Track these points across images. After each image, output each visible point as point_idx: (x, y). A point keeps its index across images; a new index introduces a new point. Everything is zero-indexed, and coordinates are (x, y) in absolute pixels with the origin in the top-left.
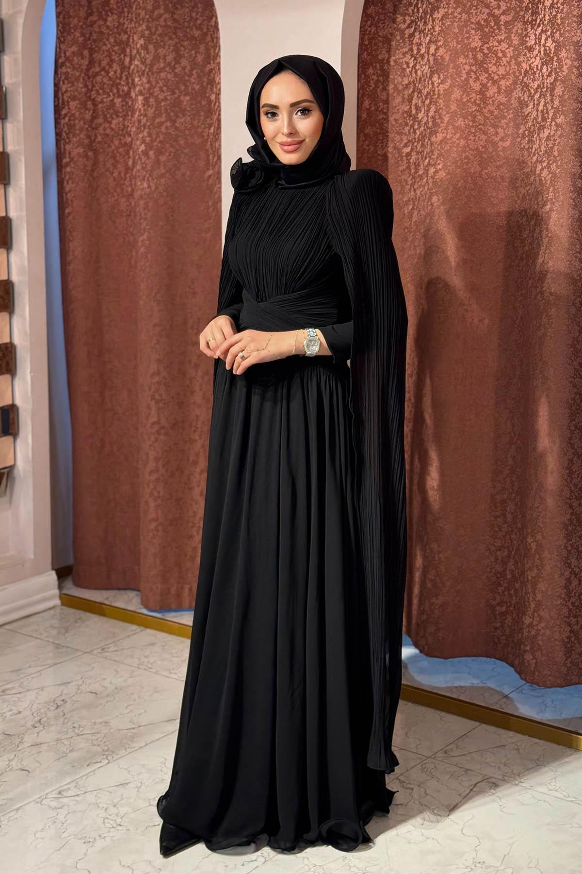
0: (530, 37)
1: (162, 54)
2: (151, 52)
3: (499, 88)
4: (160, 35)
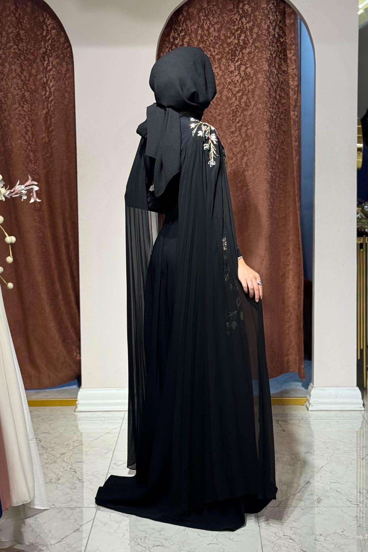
0: (231, 66)
1: (14, 68)
2: (7, 67)
4: (12, 58)
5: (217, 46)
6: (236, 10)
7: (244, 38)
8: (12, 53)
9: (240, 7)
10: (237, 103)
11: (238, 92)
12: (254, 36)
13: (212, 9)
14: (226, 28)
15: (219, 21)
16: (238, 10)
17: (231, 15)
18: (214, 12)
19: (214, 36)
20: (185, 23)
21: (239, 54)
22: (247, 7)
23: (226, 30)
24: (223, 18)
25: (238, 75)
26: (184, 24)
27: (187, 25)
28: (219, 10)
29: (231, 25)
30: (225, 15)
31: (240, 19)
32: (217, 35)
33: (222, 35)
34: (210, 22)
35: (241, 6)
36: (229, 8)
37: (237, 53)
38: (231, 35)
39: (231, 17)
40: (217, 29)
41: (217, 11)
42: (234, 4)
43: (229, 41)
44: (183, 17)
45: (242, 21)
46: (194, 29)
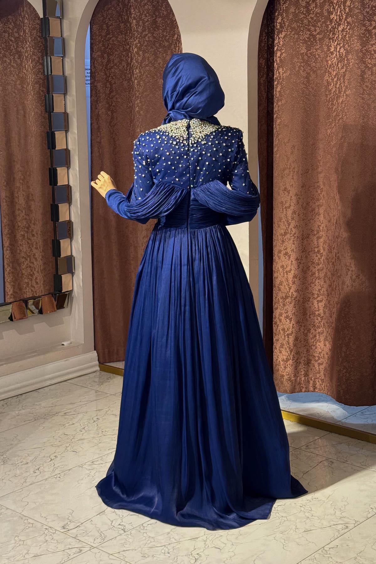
0: (331, 47)
1: (147, 56)
2: (141, 56)
8: (146, 41)
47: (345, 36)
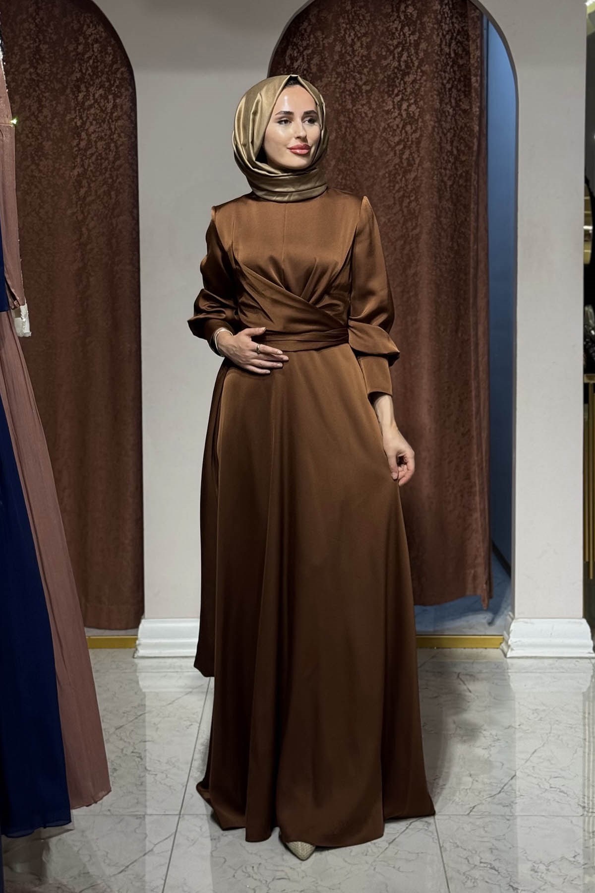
0: (386, 103)
3: (364, 141)
5: (366, 70)
6: (396, 14)
7: (406, 58)
8: (27, 79)
9: (401, 10)
10: (397, 160)
11: (398, 143)
12: (420, 55)
13: (358, 12)
14: (381, 42)
15: (370, 31)
16: (399, 14)
17: (388, 23)
18: (361, 18)
19: (360, 54)
20: (313, 34)
21: (400, 84)
22: (410, 9)
23: (379, 46)
24: (375, 26)
25: (399, 117)
26: (312, 36)
27: (316, 38)
28: (369, 14)
29: (388, 39)
30: (377, 23)
31: (402, 29)
32: (365, 53)
33: (374, 53)
34: (356, 32)
35: (402, 7)
36: (384, 12)
37: (398, 81)
38: (388, 53)
39: (388, 25)
40: (365, 44)
41: (366, 15)
42: (392, 5)
43: (384, 63)
44: (309, 24)
45: (404, 31)
46: (329, 43)
47: (418, 90)
